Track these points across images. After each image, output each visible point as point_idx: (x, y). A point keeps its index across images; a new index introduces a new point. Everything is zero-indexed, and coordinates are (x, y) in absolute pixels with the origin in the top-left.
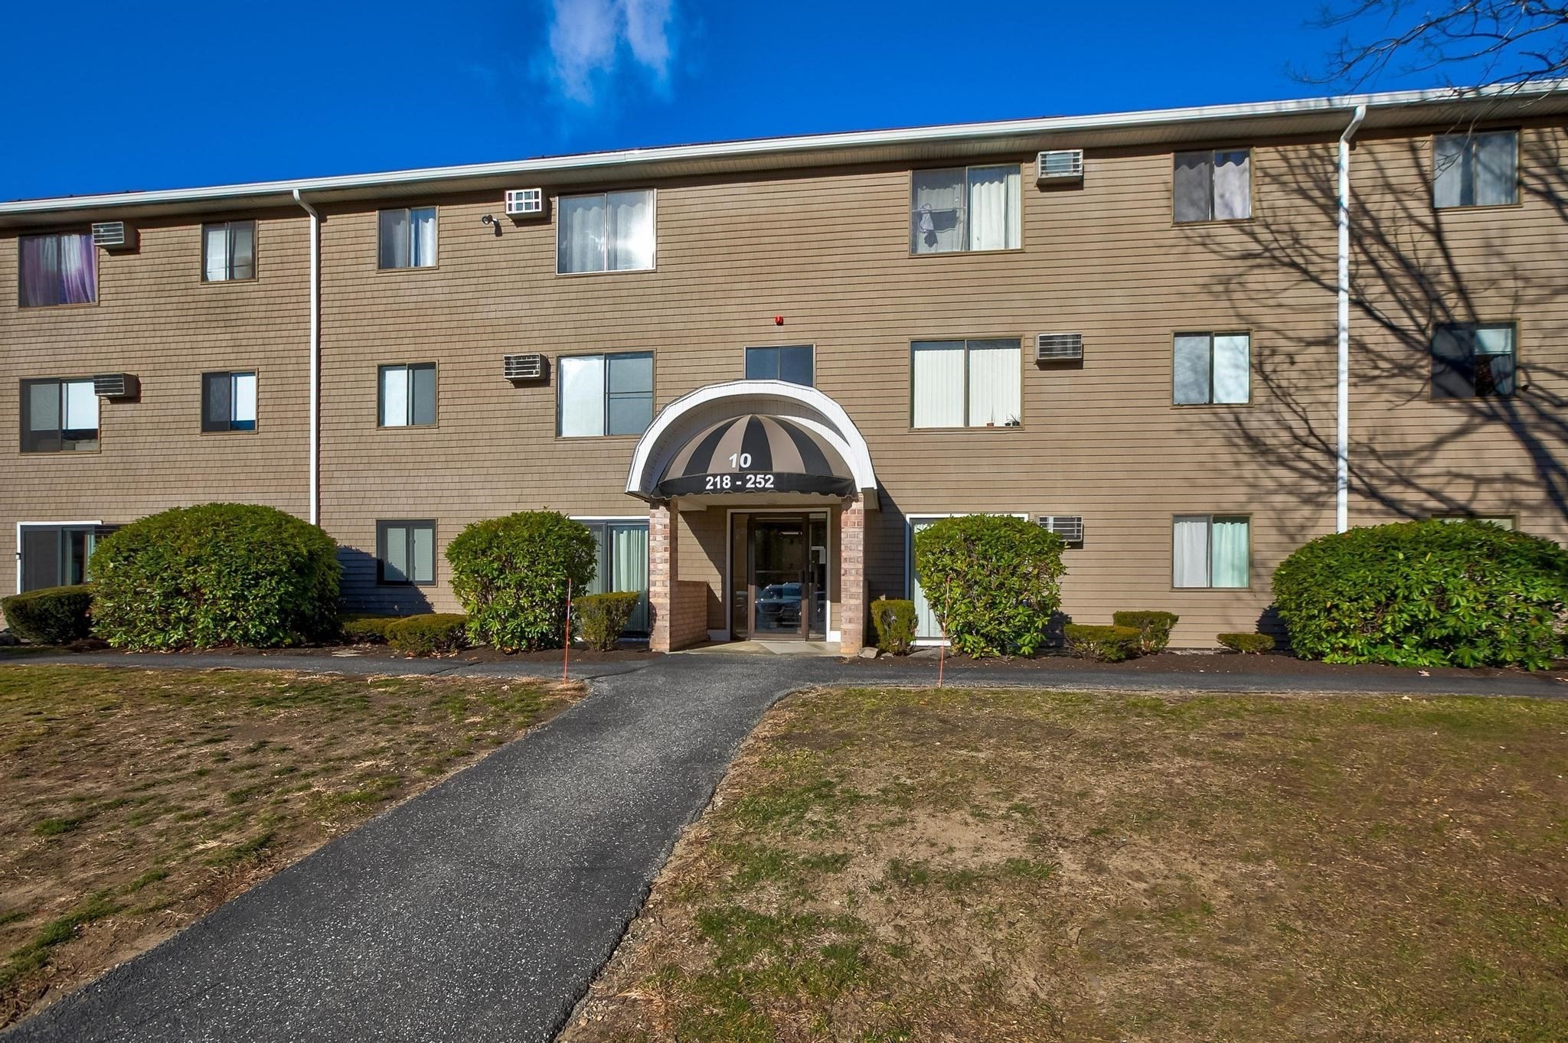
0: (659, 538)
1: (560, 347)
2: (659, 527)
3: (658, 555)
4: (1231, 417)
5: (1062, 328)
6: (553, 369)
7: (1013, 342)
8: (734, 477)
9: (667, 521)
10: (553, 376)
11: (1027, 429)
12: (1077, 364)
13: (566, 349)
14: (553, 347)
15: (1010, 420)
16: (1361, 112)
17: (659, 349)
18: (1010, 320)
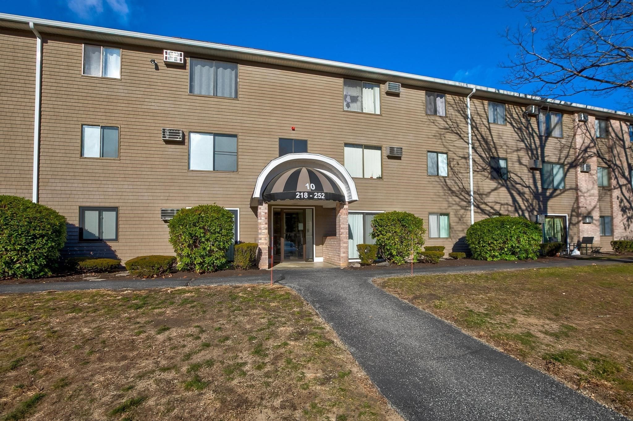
0: (263, 218)
1: (191, 127)
2: (263, 214)
3: (262, 226)
4: (443, 181)
5: (395, 145)
6: (187, 137)
7: (378, 148)
8: (309, 193)
9: (267, 211)
10: (186, 141)
11: (384, 180)
12: (399, 158)
13: (194, 128)
14: (187, 127)
15: (378, 176)
16: (474, 90)
17: (240, 134)
18: (378, 140)
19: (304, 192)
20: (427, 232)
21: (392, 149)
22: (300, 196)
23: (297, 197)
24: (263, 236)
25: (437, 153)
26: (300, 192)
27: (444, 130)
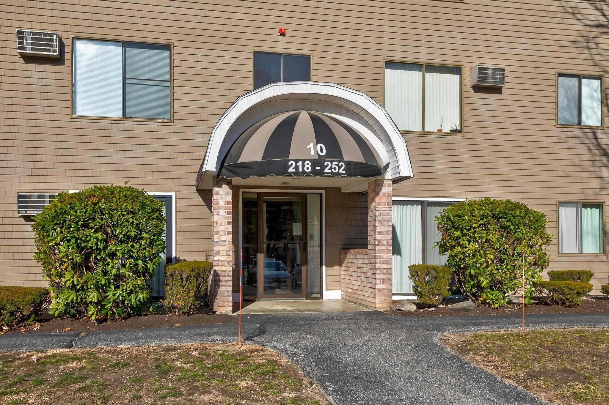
0: (222, 213)
1: (76, 29)
2: (222, 203)
3: (222, 228)
4: (590, 135)
5: (490, 63)
6: (67, 49)
7: (456, 70)
8: (314, 163)
9: (230, 198)
10: (67, 56)
11: (467, 135)
12: (497, 90)
13: (81, 31)
14: (68, 28)
15: (454, 127)
17: (176, 43)
18: (454, 53)
19: (304, 161)
20: (554, 241)
21: (482, 72)
22: (297, 168)
23: (291, 170)
24: (222, 248)
25: (579, 77)
26: (297, 161)
27: (594, 29)
